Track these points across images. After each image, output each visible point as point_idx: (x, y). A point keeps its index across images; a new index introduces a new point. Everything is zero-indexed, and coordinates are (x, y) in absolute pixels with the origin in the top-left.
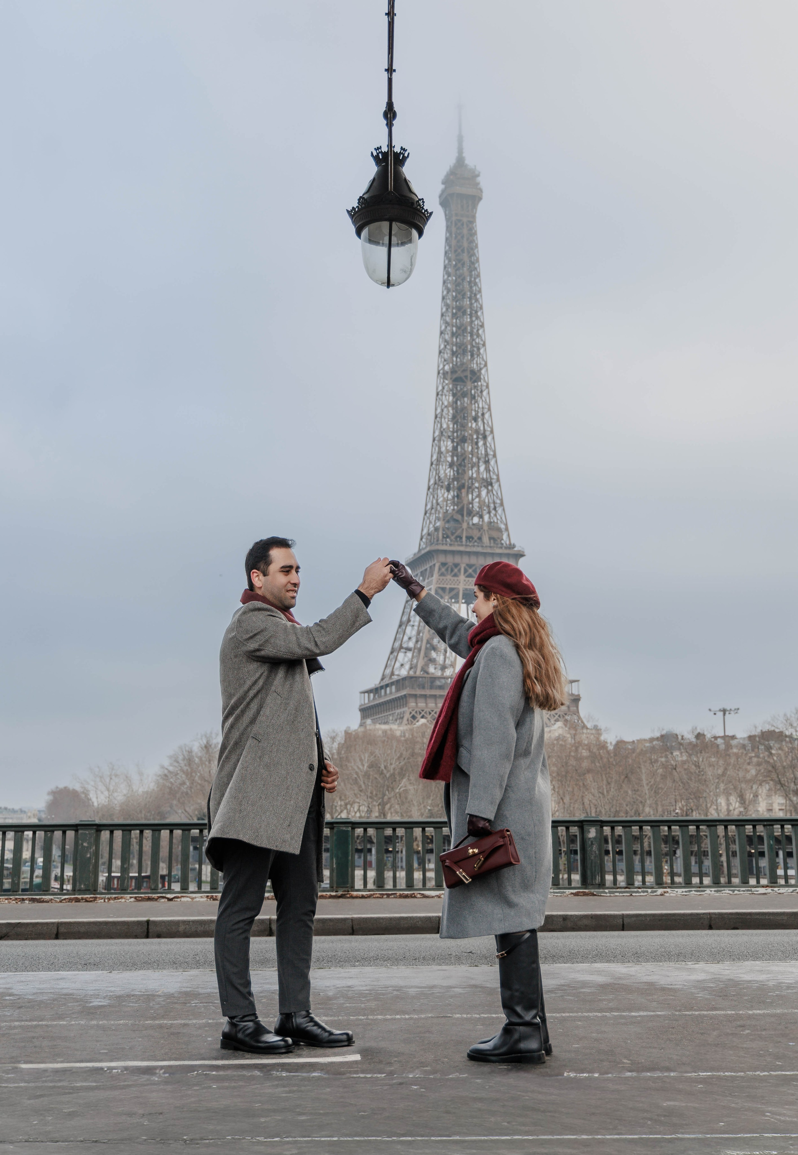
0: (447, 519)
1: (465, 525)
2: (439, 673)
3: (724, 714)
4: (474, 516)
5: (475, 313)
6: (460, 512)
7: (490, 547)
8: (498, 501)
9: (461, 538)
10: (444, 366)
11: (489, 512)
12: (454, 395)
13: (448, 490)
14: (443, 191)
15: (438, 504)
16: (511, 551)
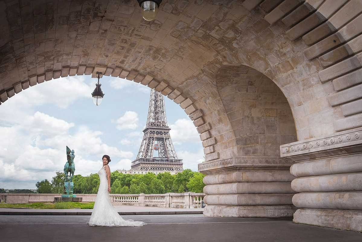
1: (156, 122)
2: (149, 158)
4: (159, 120)
7: (163, 127)
8: (165, 116)
16: (168, 128)
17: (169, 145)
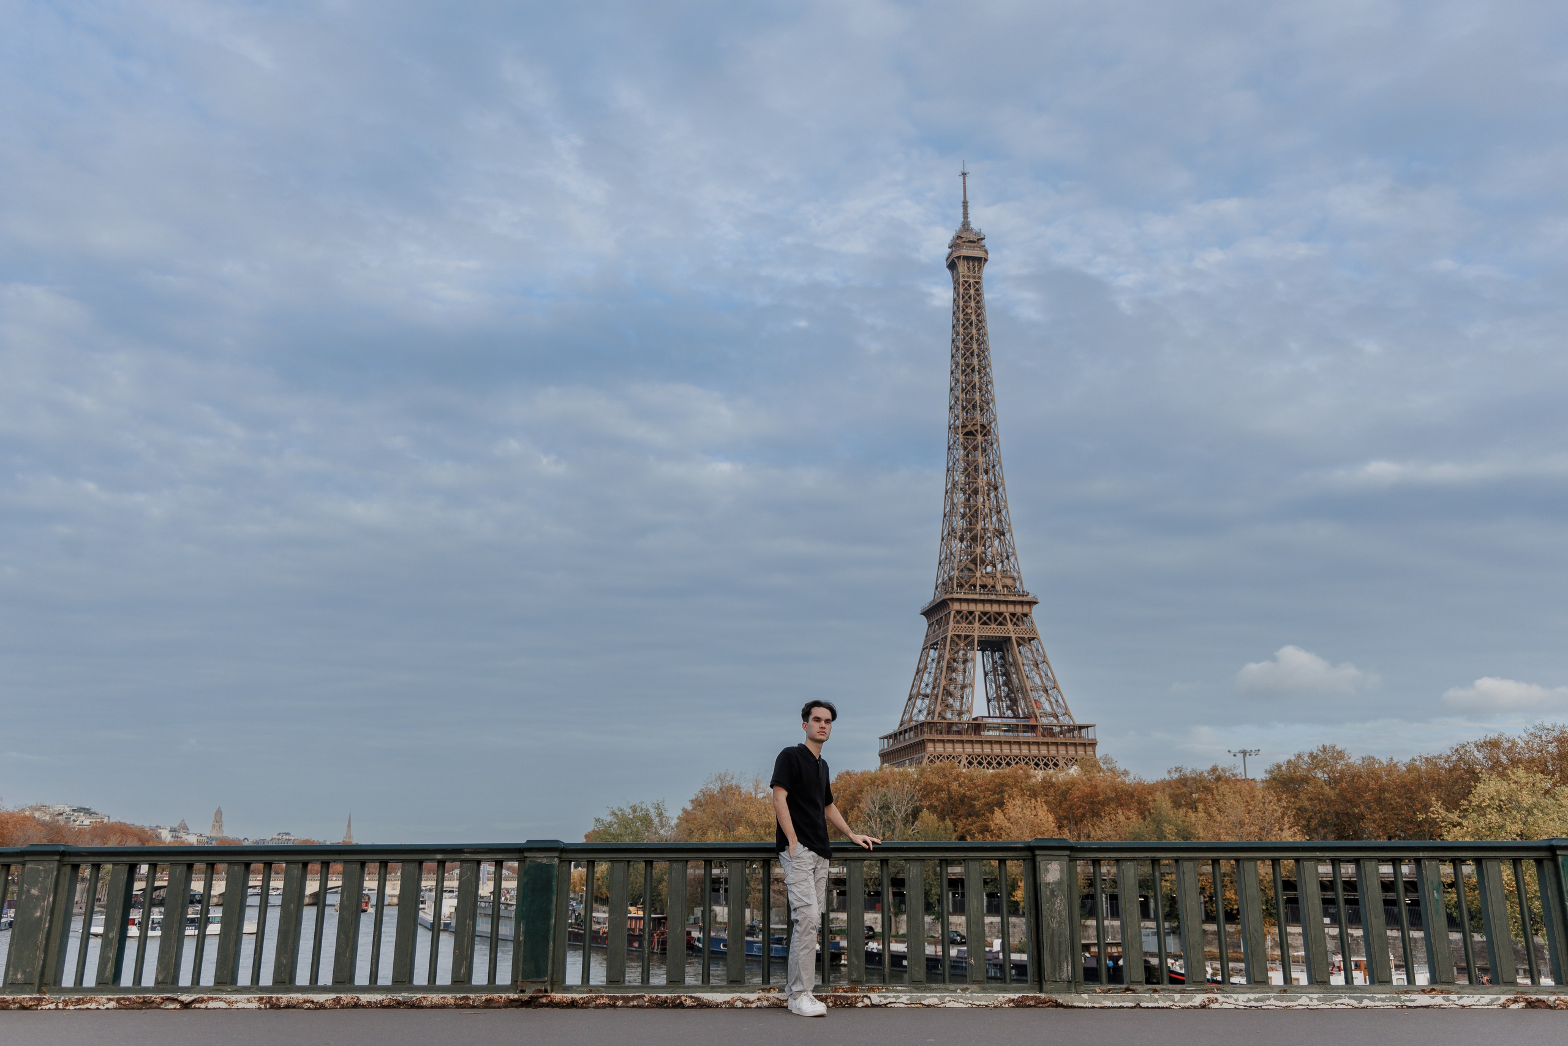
0: (961, 568)
1: (978, 574)
2: (956, 719)
3: (1244, 757)
4: (988, 565)
5: (983, 369)
6: (974, 561)
7: (1004, 595)
8: (1011, 550)
9: (975, 586)
10: (955, 421)
11: (1002, 562)
12: (965, 448)
13: (961, 541)
14: (950, 255)
15: (952, 554)
16: (1025, 599)
17: (1032, 667)
